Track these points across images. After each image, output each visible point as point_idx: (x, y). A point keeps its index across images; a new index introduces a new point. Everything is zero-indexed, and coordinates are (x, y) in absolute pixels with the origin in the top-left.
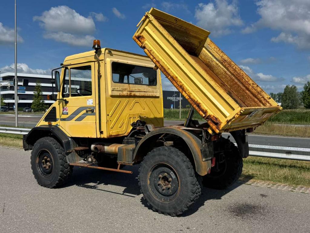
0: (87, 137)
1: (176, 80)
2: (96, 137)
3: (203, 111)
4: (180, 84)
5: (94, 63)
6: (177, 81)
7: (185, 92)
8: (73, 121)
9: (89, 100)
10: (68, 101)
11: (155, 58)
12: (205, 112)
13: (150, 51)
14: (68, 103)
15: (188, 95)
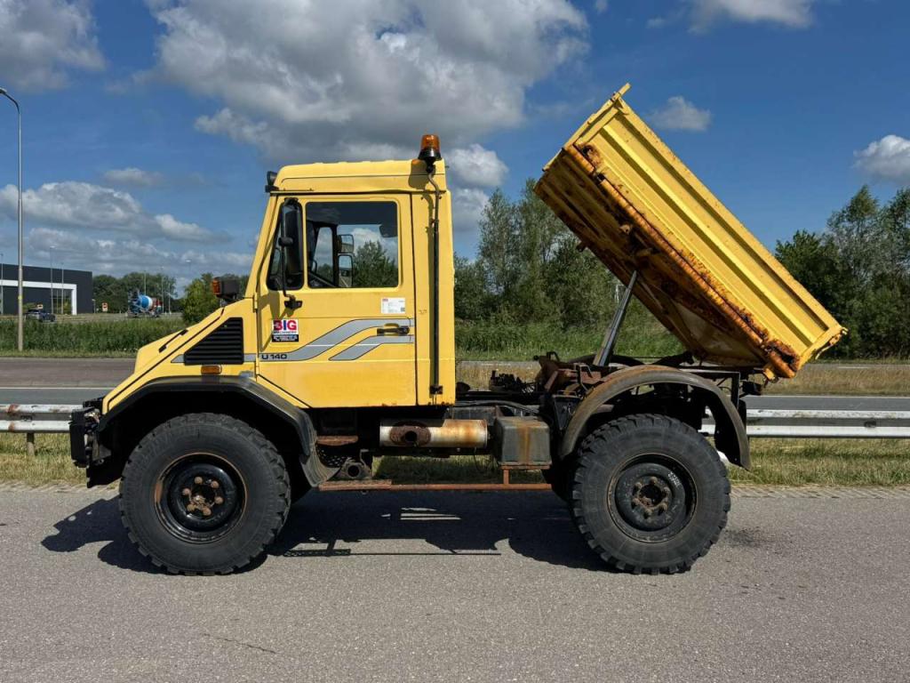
0: (378, 403)
1: (690, 259)
2: (414, 404)
3: (757, 331)
4: (700, 271)
5: (408, 196)
6: (692, 264)
7: (714, 289)
8: (322, 361)
9: (389, 299)
10: (301, 302)
11: (631, 205)
12: (763, 334)
13: (617, 187)
14: (300, 306)
15: (720, 296)
